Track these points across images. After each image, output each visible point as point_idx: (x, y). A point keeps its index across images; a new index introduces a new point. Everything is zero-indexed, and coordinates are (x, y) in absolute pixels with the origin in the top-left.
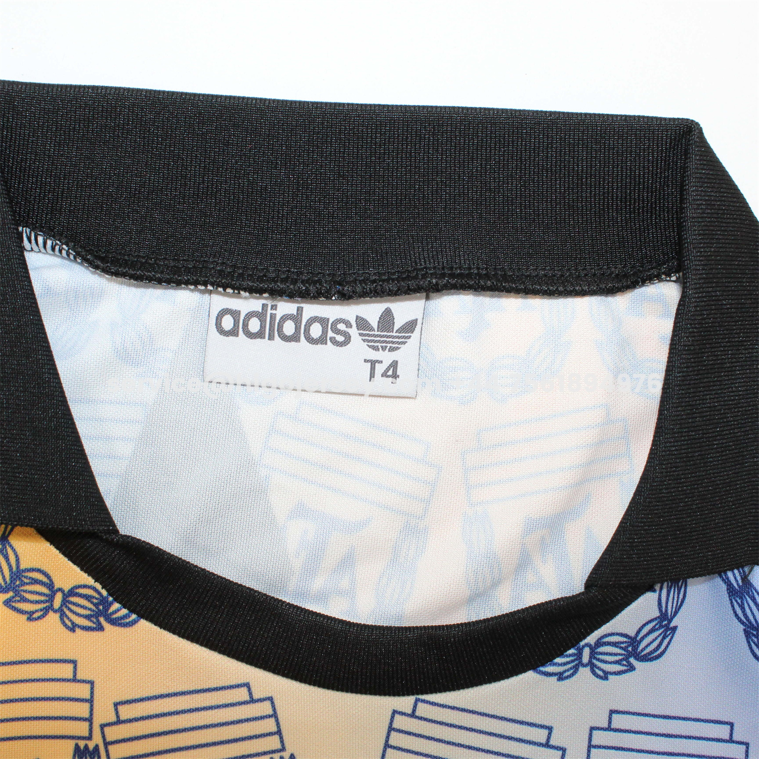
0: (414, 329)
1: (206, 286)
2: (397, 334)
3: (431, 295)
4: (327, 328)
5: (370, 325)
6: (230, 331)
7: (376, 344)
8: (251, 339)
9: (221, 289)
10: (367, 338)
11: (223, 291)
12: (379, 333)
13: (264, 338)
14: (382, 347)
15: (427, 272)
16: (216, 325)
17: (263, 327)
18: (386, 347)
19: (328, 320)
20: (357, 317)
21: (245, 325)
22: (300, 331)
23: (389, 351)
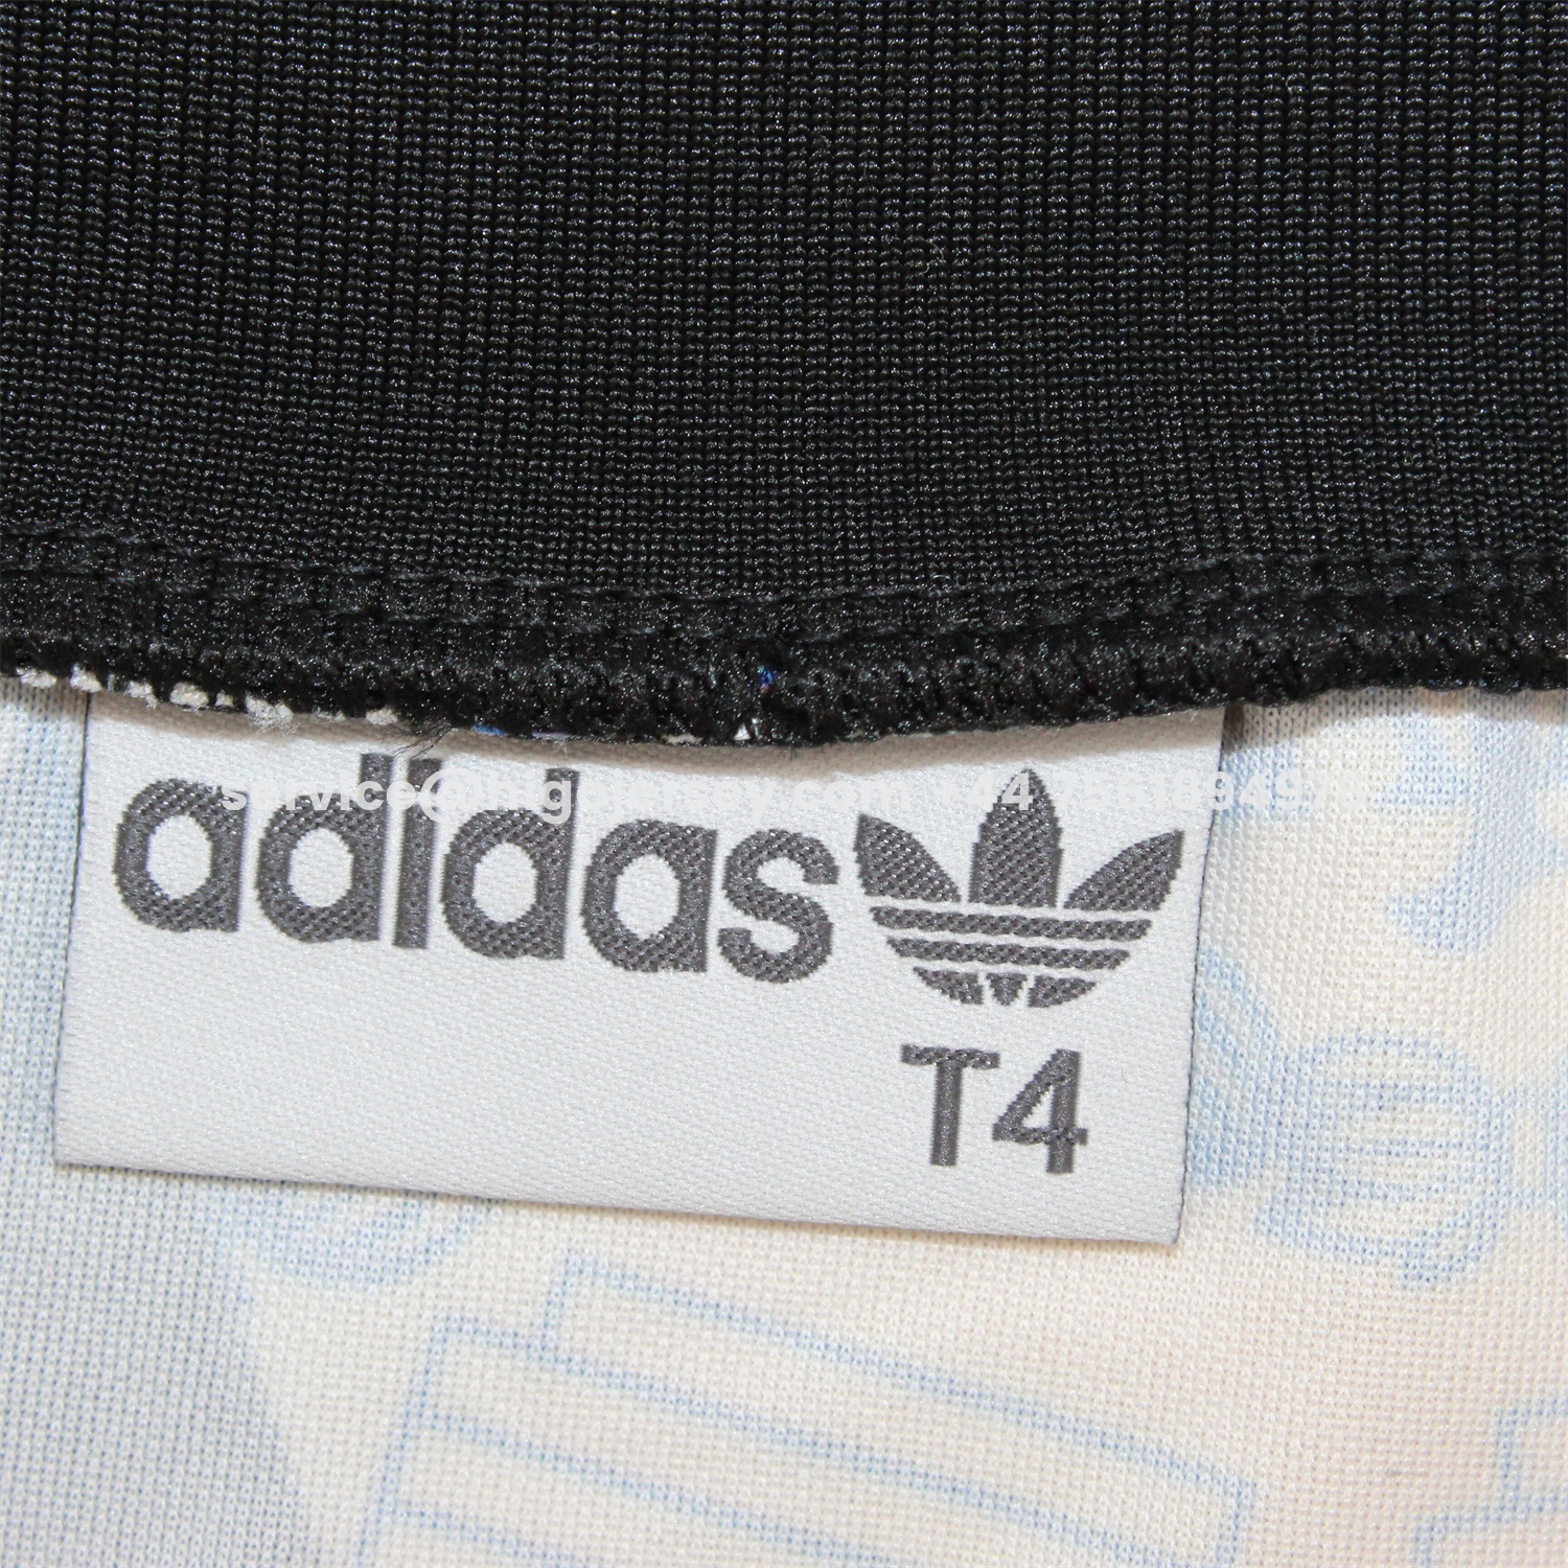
0: (1166, 888)
1: (64, 673)
2: (1077, 915)
3: (1253, 712)
4: (707, 886)
5: (931, 863)
6: (191, 900)
7: (962, 968)
8: (306, 938)
9: (141, 690)
10: (915, 933)
11: (152, 701)
12: (981, 909)
13: (373, 934)
14: (995, 980)
15: (1235, 593)
16: (119, 868)
17: (366, 875)
18: (1016, 981)
19: (711, 837)
20: (864, 823)
21: (274, 870)
22: (562, 900)
23: (1033, 1002)
